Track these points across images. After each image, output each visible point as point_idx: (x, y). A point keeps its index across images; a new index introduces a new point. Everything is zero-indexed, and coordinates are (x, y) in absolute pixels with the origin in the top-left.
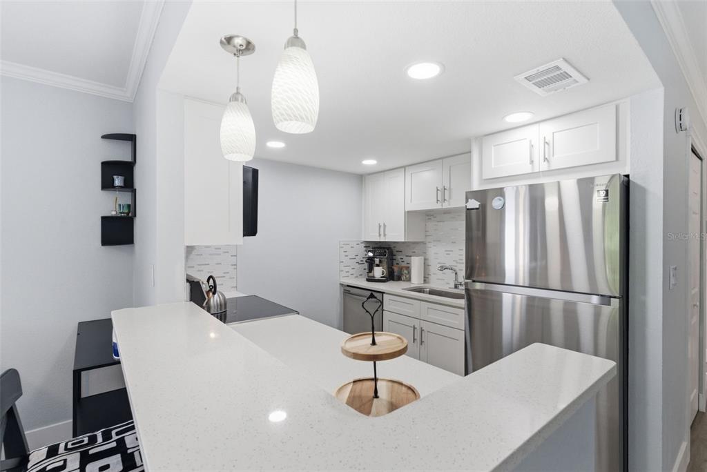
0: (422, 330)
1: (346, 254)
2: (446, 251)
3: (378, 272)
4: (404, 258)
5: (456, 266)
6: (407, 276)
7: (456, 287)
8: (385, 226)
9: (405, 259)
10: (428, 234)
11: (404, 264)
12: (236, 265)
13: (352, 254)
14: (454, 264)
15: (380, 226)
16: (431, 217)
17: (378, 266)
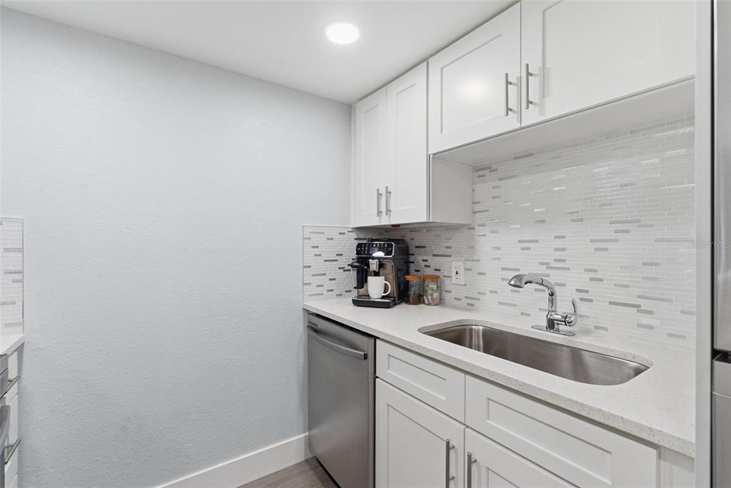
0: (471, 461)
1: (317, 251)
2: (519, 241)
3: (376, 287)
4: (430, 258)
5: (548, 276)
6: (436, 295)
7: (551, 325)
8: (388, 193)
9: (434, 262)
10: (477, 207)
11: (429, 272)
12: (21, 272)
13: (329, 251)
14: (542, 270)
15: (379, 195)
16: (486, 172)
17: (376, 274)
